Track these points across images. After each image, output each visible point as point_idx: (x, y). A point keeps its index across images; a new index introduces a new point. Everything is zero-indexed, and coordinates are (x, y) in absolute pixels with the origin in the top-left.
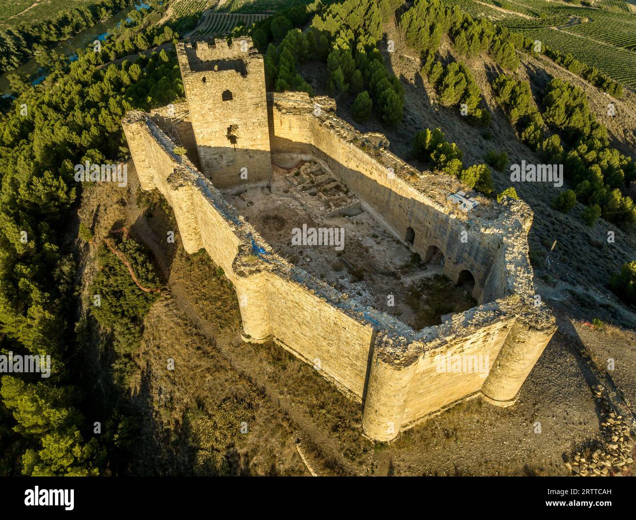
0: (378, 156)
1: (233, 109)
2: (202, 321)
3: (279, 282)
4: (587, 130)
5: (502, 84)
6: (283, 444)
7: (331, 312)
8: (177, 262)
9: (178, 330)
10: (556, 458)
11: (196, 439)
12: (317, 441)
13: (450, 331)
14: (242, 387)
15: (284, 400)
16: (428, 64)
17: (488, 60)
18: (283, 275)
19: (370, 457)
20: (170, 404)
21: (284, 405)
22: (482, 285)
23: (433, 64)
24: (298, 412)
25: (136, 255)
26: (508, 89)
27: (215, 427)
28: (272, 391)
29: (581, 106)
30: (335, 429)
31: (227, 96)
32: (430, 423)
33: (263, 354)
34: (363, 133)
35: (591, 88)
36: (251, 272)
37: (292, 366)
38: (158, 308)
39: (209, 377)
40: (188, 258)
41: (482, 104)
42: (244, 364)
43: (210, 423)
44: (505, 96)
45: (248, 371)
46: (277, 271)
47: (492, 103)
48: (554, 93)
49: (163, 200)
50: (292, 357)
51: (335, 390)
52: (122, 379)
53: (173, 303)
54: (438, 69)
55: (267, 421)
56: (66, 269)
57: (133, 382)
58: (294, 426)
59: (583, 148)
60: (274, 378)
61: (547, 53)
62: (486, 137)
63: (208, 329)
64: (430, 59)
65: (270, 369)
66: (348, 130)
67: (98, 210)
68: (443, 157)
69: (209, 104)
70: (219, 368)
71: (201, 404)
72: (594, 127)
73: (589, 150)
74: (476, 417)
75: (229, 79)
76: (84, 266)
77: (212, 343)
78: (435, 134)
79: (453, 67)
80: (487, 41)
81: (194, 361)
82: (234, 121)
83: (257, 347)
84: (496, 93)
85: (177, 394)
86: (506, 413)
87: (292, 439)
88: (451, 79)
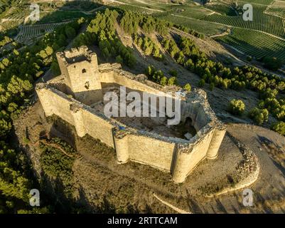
0: (146, 83)
1: (87, 76)
2: (99, 161)
3: (134, 137)
4: (199, 55)
5: (165, 42)
6: (148, 196)
7: (158, 142)
8: (77, 142)
9: (90, 168)
10: (234, 169)
11: (113, 206)
12: (160, 190)
13: (198, 138)
14: (125, 181)
15: (143, 180)
16: (136, 39)
17: (156, 33)
18: (136, 134)
19: (179, 189)
20: (97, 197)
21: (144, 182)
22: (195, 121)
23: (138, 39)
24: (149, 183)
25: (62, 143)
26: (168, 44)
27: (119, 199)
28: (137, 178)
29: (194, 46)
30: (164, 184)
31: (84, 71)
32: (194, 171)
33: (128, 166)
34: (136, 75)
35: (194, 38)
36: (123, 137)
37: (141, 167)
38: (77, 162)
39: (111, 181)
40: (82, 139)
41: (160, 52)
42: (123, 172)
43: (117, 198)
44: (167, 47)
45: (125, 175)
46: (132, 133)
47: (163, 51)
48: (184, 43)
49: (59, 118)
50: (140, 164)
51: (159, 171)
52: (71, 195)
53: (83, 158)
54: (141, 41)
55: (139, 190)
56: (22, 158)
57: (76, 195)
58: (150, 188)
59: (200, 62)
60: (136, 174)
61: (175, 26)
62: (166, 64)
63: (102, 164)
64: (136, 37)
65: (133, 171)
66: (131, 75)
67: (27, 129)
68: (159, 77)
69: (77, 75)
70: (113, 177)
71: (111, 193)
72: (201, 53)
73: (202, 62)
74: (207, 165)
75: (84, 64)
76: (30, 155)
77: (106, 168)
78: (151, 68)
79: (146, 39)
80: (154, 26)
81: (102, 177)
82: (87, 80)
83: (125, 165)
84: (163, 46)
85: (98, 193)
86: (216, 160)
87: (151, 192)
88: (147, 44)
